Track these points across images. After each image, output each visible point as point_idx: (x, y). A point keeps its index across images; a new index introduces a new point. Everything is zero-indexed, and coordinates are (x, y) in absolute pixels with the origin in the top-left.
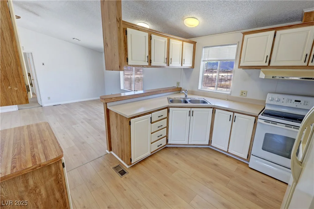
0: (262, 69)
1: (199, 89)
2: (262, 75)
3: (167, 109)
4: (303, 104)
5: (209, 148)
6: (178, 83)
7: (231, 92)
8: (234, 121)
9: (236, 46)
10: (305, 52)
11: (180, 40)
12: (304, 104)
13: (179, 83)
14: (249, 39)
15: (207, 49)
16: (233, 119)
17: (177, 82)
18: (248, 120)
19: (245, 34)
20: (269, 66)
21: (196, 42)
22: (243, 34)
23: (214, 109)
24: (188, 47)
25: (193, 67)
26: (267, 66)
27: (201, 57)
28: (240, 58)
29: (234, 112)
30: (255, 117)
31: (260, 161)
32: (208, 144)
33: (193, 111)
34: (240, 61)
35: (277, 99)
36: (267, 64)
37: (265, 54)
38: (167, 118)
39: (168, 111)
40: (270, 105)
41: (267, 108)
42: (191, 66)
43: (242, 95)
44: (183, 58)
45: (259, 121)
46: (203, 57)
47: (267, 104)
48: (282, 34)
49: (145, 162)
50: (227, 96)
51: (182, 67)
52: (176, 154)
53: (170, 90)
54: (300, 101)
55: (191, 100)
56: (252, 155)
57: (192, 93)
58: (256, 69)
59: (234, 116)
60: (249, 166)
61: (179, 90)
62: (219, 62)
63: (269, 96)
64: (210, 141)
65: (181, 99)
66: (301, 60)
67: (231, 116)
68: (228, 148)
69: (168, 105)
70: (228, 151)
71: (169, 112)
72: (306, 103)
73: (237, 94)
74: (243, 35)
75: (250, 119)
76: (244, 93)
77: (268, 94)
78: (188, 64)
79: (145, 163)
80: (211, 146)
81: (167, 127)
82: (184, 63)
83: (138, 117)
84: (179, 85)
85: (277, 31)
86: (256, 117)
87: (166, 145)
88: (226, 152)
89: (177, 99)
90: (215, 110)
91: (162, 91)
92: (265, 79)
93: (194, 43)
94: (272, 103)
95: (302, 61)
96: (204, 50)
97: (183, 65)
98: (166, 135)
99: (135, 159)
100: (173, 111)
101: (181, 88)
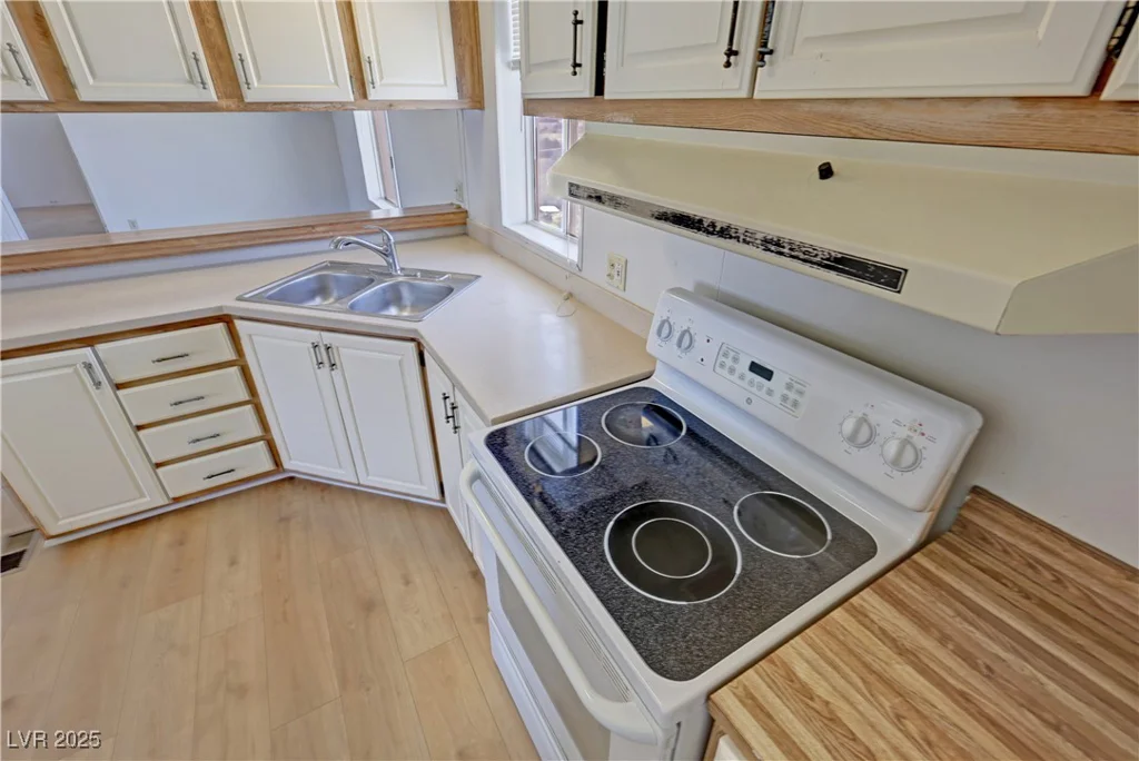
1: (504, 224)
3: (222, 325)
4: (776, 399)
7: (581, 258)
12: (786, 399)
29: (453, 383)
32: (438, 497)
36: (584, 87)
38: (246, 365)
42: (453, 96)
43: (611, 278)
44: (365, 53)
46: (512, 41)
50: (569, 277)
54: (768, 374)
67: (445, 398)
69: (220, 308)
72: (793, 399)
76: (617, 267)
77: (662, 294)
82: (374, 83)
90: (424, 356)
97: (373, 95)
98: (257, 431)
99: (60, 523)
100: (250, 336)
101: (467, 211)
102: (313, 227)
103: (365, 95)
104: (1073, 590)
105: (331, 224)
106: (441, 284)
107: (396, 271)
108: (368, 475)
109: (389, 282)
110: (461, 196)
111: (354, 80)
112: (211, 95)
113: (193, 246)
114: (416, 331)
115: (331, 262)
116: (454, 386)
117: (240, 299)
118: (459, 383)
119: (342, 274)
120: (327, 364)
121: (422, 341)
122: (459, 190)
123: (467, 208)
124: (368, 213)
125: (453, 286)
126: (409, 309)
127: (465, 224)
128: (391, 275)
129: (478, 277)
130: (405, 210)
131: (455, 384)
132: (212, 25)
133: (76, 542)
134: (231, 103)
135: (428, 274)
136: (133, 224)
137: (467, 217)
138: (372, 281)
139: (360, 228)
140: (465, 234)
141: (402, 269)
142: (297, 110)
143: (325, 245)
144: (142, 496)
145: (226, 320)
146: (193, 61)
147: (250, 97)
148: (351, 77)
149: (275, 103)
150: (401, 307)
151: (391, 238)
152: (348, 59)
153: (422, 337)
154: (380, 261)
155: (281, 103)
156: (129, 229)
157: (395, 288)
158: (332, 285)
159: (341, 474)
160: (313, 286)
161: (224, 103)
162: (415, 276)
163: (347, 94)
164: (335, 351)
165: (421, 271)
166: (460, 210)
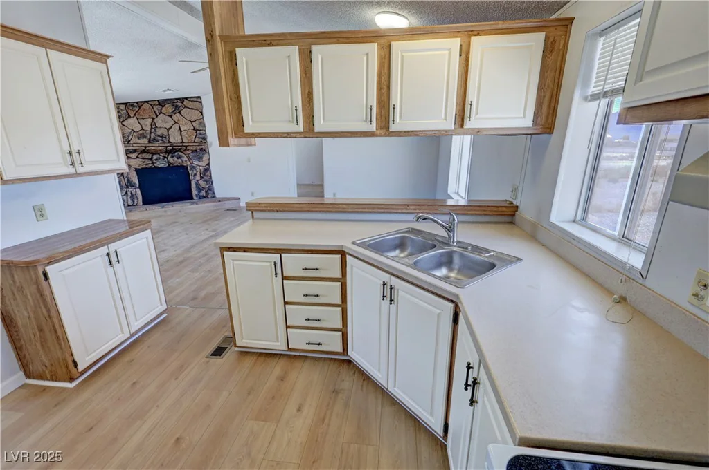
1: (551, 220)
3: (339, 256)
11: (455, 34)
15: (612, 38)
21: (573, 19)
25: (545, 127)
33: (391, 288)
38: (343, 282)
39: (345, 264)
44: (469, 98)
49: (267, 359)
71: (346, 267)
79: (264, 360)
81: (343, 308)
83: (245, 251)
96: (600, 47)
97: (468, 125)
98: (339, 326)
99: (244, 341)
100: (352, 267)
101: (517, 207)
102: (408, 205)
103: (462, 126)
105: (419, 205)
106: (487, 259)
107: (453, 242)
108: (395, 386)
109: (446, 249)
110: (515, 195)
111: (457, 116)
112: (373, 128)
113: (344, 208)
114: (457, 296)
115: (412, 229)
116: (480, 362)
117: (354, 243)
118: (485, 360)
119: (417, 238)
120: (389, 299)
121: (460, 305)
122: (515, 191)
123: (518, 204)
124: (445, 201)
125: (496, 262)
126: (456, 272)
127: (514, 215)
128: (448, 244)
129: (520, 259)
130: (469, 201)
131: (482, 361)
132: (384, 91)
133: (246, 353)
134: (382, 132)
135: (477, 249)
136: (334, 194)
137: (517, 211)
138: (435, 246)
139: (437, 210)
140: (512, 223)
141: (458, 242)
142: (416, 135)
143: (411, 217)
144: (278, 341)
145: (342, 253)
146: (369, 110)
147: (393, 128)
148: (456, 114)
149: (405, 132)
150: (451, 270)
151: (456, 219)
152: (457, 103)
153: (460, 302)
154: (443, 233)
155: (409, 132)
156: (332, 197)
157: (450, 255)
158: (409, 243)
159: (378, 375)
160: (397, 242)
161: (378, 132)
162: (467, 248)
163: (450, 125)
164: (396, 291)
165: (472, 246)
166: (512, 205)
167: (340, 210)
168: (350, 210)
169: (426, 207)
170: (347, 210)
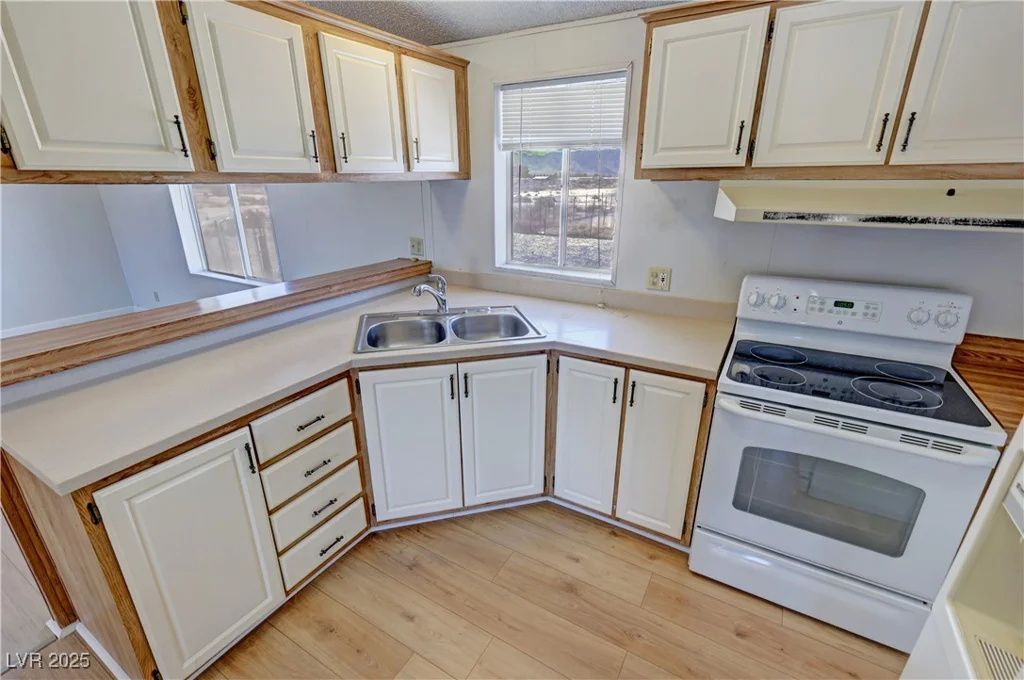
0: (722, 182)
1: (497, 265)
2: (726, 210)
3: (345, 381)
4: (859, 316)
5: (546, 506)
6: (417, 244)
7: (615, 276)
8: (628, 403)
9: (622, 81)
10: (878, 107)
11: (386, 45)
12: (866, 314)
13: (419, 244)
14: (669, 46)
15: (516, 95)
16: (625, 394)
17: (412, 240)
18: (680, 396)
19: (654, 20)
20: (747, 169)
21: (469, 63)
22: (645, 20)
23: (553, 355)
24: (428, 83)
25: (465, 172)
26: (742, 168)
27: (492, 131)
28: (641, 134)
29: (628, 367)
30: (704, 385)
31: (728, 548)
32: (542, 491)
33: (466, 377)
34: (640, 144)
35: (774, 301)
36: (741, 161)
37: (732, 117)
38: (355, 419)
39: (355, 389)
40: (750, 322)
41: (743, 334)
42: (457, 170)
43: (654, 284)
44: (413, 135)
45: (723, 401)
46: (502, 130)
47: (741, 319)
48: (800, 24)
49: (253, 648)
50: (602, 292)
51: (410, 177)
52: (413, 566)
53: (376, 278)
54: (850, 305)
55: (462, 321)
56: (699, 527)
57: (474, 283)
58: (700, 179)
59: (630, 383)
60: (690, 568)
61: (422, 271)
62: (565, 151)
63: (751, 289)
64: (549, 481)
65: (418, 318)
66: (864, 141)
67: (616, 382)
68: (615, 502)
69: (350, 362)
70: (614, 511)
71: (359, 392)
72: (871, 313)
73: (637, 284)
74: (644, 26)
75: (688, 394)
76: (661, 276)
77: (745, 280)
78: (438, 159)
79: (253, 655)
80: (555, 497)
81: (362, 459)
82: (418, 159)
84: (419, 250)
85: (778, 10)
86: (711, 384)
87: (367, 529)
88: (609, 517)
89: (401, 319)
90: (558, 361)
91: (336, 288)
92: (739, 226)
93: (461, 66)
94: (758, 314)
95: (869, 146)
96: (501, 99)
99: (186, 665)
100: (374, 385)
101: (431, 262)
102: (330, 286)
104: (1010, 360)
107: (446, 311)
110: (421, 251)
112: (318, 166)
123: (429, 260)
127: (430, 272)
132: (322, 108)
134: (328, 175)
137: (432, 267)
144: (266, 596)
145: (347, 376)
146: (310, 138)
147: (345, 169)
152: (402, 140)
161: (324, 175)
166: (418, 263)
167: (227, 322)
168: (244, 317)
169: (351, 283)
170: (238, 319)
